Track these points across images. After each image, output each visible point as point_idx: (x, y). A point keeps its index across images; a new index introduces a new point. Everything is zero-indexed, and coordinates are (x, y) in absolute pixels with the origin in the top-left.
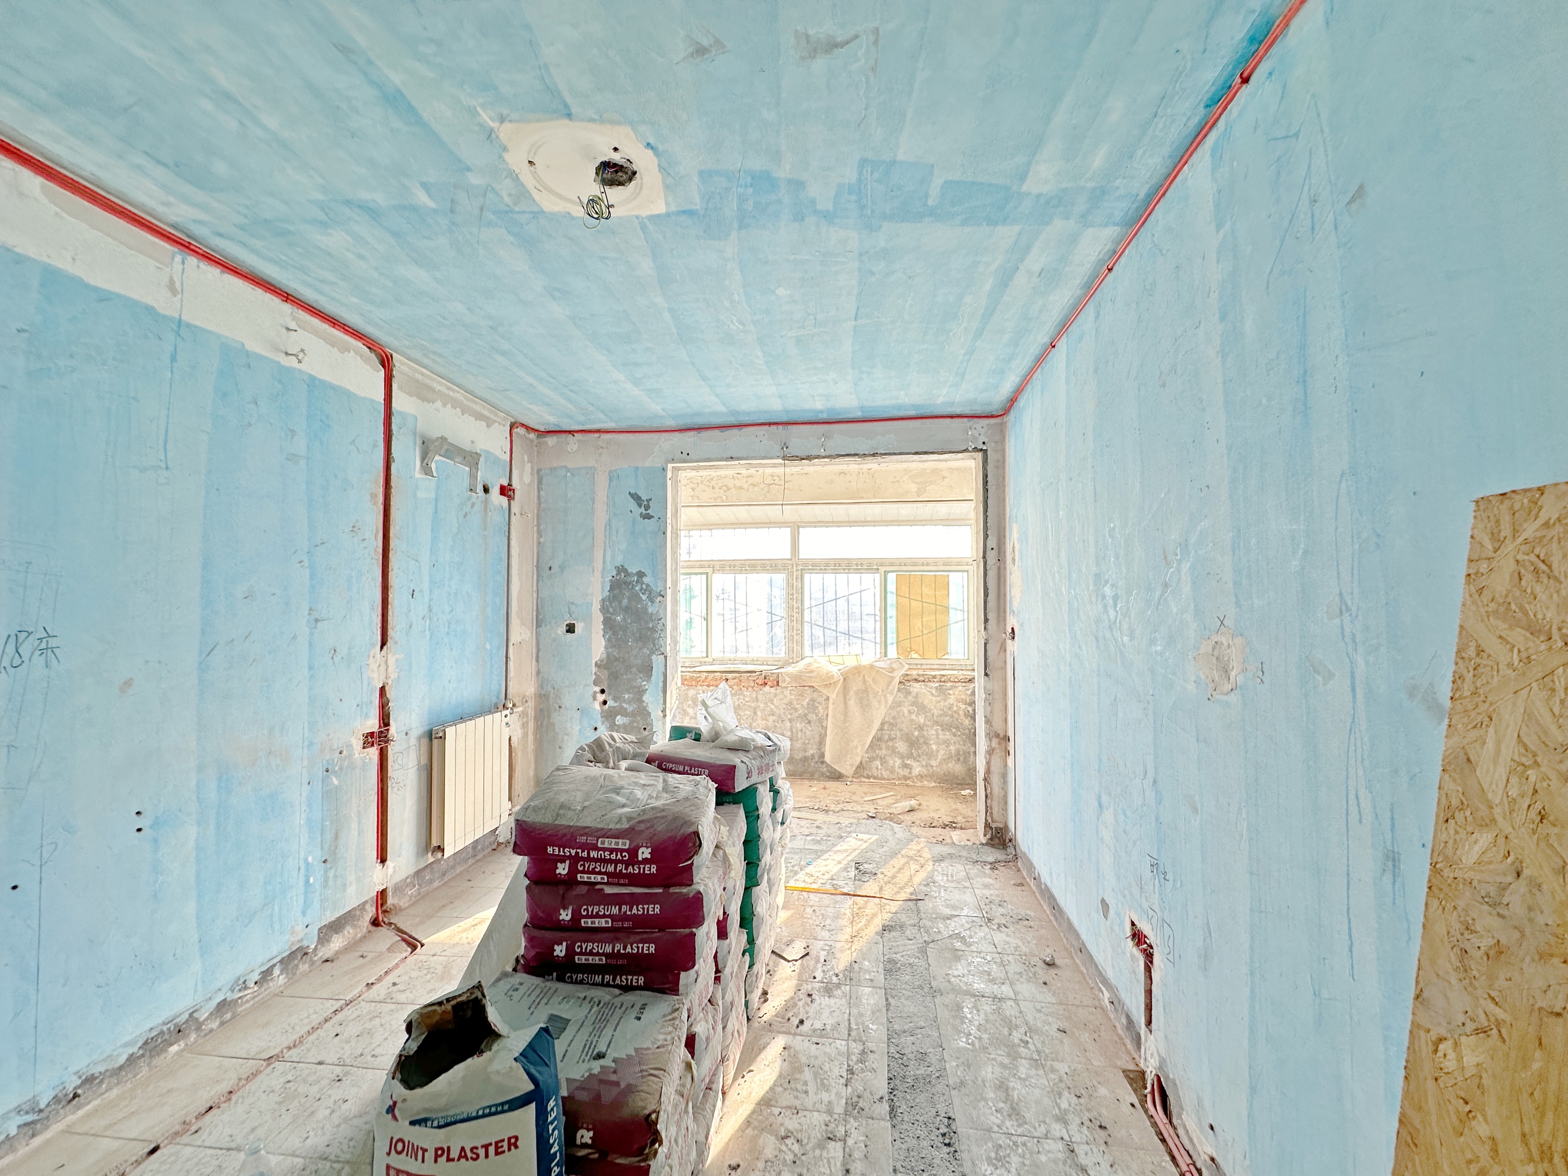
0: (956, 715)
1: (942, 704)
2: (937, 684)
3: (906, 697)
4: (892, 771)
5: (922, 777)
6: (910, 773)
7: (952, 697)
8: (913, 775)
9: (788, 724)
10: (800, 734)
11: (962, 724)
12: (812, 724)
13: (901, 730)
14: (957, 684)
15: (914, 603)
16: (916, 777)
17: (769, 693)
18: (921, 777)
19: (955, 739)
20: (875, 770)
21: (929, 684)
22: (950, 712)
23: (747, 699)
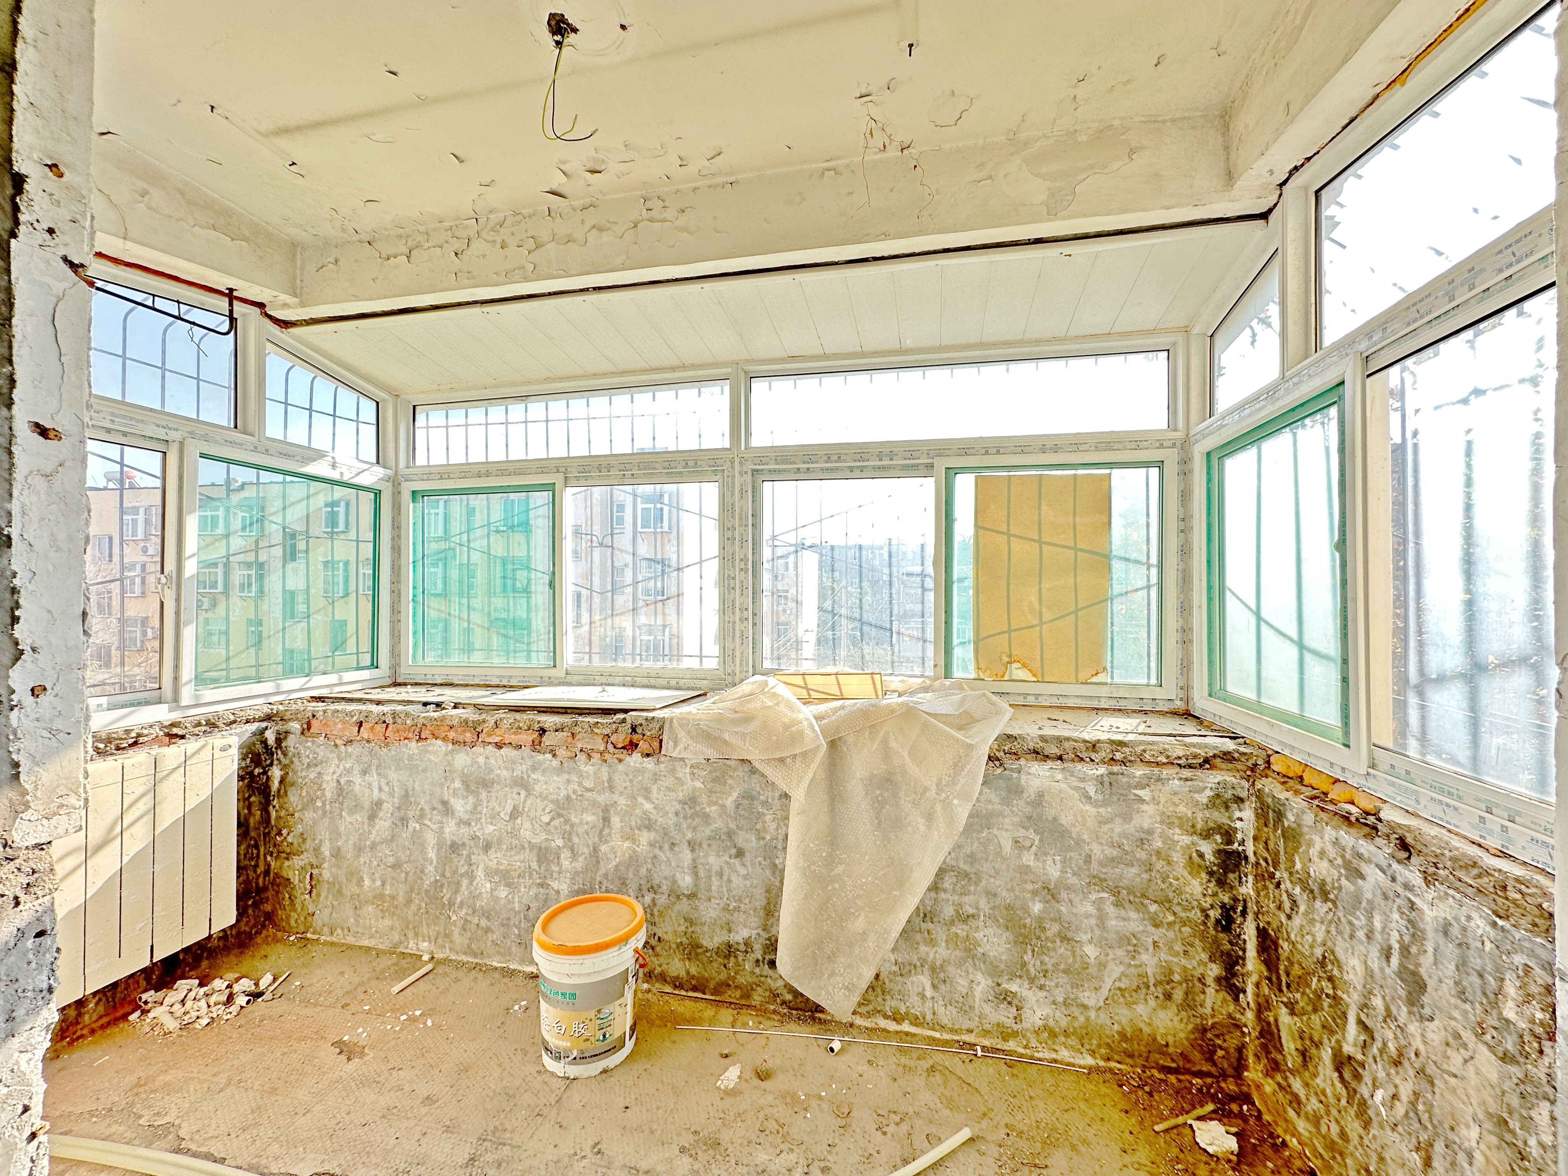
0: (1159, 865)
1: (1118, 827)
2: (1102, 770)
3: (1006, 801)
4: (965, 1006)
5: (1053, 1035)
6: (1018, 1019)
7: (1149, 809)
8: (1026, 1025)
9: (687, 856)
10: (715, 883)
11: (1178, 891)
12: (748, 857)
13: (991, 895)
14: (1166, 772)
15: (1018, 546)
16: (1037, 1032)
17: (640, 771)
18: (1050, 1033)
19: (1157, 934)
20: (915, 999)
21: (1079, 766)
22: (1141, 855)
23: (588, 784)
